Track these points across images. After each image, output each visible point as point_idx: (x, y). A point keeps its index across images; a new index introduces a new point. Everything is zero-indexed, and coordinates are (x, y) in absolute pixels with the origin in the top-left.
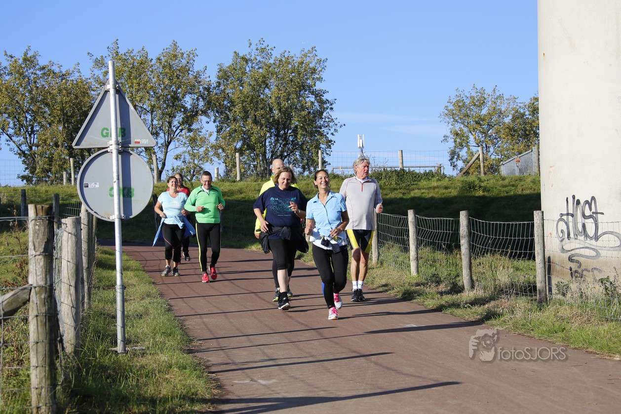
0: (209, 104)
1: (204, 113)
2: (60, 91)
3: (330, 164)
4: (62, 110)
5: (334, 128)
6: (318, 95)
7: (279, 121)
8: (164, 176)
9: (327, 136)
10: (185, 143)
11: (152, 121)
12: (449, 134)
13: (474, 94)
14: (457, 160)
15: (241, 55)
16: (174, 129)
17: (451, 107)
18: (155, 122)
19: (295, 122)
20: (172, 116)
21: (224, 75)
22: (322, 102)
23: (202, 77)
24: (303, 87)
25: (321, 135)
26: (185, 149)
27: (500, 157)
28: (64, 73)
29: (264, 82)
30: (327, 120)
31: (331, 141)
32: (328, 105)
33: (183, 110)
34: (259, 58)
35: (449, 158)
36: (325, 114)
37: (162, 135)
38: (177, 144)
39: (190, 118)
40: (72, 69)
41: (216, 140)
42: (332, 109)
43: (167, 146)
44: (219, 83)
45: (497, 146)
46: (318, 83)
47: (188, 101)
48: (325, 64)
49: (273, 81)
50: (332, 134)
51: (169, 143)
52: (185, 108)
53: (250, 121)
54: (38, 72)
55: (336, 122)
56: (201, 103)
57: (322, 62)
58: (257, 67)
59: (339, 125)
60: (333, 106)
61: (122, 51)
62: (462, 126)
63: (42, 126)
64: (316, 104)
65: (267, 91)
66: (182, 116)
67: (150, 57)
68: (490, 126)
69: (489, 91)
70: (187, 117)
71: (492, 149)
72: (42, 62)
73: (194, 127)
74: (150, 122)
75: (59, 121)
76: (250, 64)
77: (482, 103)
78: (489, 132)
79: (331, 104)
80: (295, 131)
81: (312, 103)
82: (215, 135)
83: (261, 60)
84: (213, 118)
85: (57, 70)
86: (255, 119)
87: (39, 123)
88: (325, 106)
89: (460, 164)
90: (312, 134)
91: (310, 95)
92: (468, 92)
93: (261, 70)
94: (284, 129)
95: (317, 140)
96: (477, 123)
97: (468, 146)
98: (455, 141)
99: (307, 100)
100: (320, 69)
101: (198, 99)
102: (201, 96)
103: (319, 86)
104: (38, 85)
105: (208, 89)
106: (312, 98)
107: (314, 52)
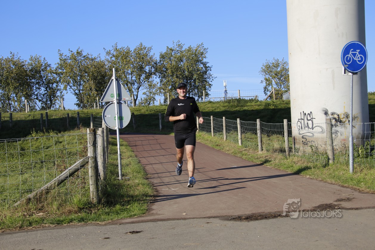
0: (156, 70)
1: (155, 74)
2: (92, 66)
3: (210, 95)
4: (93, 74)
5: (212, 79)
6: (204, 64)
7: (187, 76)
8: (137, 102)
9: (209, 82)
10: (147, 87)
11: (132, 78)
12: (263, 80)
13: (274, 62)
14: (267, 91)
15: (170, 48)
16: (141, 81)
17: (264, 68)
18: (133, 78)
19: (195, 76)
20: (140, 76)
21: (163, 57)
22: (206, 67)
23: (153, 58)
24: (198, 61)
25: (206, 82)
26: (146, 90)
27: (286, 90)
28: (93, 58)
29: (180, 59)
30: (209, 75)
31: (211, 84)
32: (209, 68)
33: (145, 73)
34: (177, 49)
35: (264, 90)
36: (207, 73)
37: (136, 84)
38: (143, 88)
39: (149, 75)
40: (97, 56)
41: (160, 85)
42: (211, 70)
43: (138, 89)
44: (161, 61)
45: (285, 84)
46: (204, 59)
47: (147, 69)
48: (207, 50)
49: (184, 59)
50: (211, 81)
51: (139, 88)
52: (146, 73)
53: (175, 77)
54: (82, 58)
55: (213, 76)
56: (153, 70)
57: (206, 50)
58: (177, 53)
59: (214, 77)
60: (211, 69)
61: (118, 48)
62: (269, 76)
63: (84, 82)
64: (204, 68)
65: (182, 63)
66: (145, 75)
67: (130, 50)
68: (282, 76)
69: (280, 60)
70: (147, 76)
71: (282, 86)
72: (84, 54)
73: (150, 80)
74: (131, 79)
75: (92, 79)
76: (174, 52)
77: (277, 66)
78: (281, 78)
79: (211, 68)
80: (195, 80)
81: (202, 68)
82: (159, 83)
83: (179, 49)
84: (158, 76)
85: (90, 57)
86: (177, 76)
87: (83, 80)
88: (208, 69)
89: (269, 93)
90: (202, 82)
91: (201, 65)
92: (271, 61)
93: (179, 54)
94: (190, 80)
95: (204, 84)
96: (276, 74)
97: (272, 85)
98: (266, 83)
99: (200, 66)
100: (205, 53)
101: (151, 68)
102: (153, 66)
103: (205, 60)
104: (82, 64)
105: (156, 63)
106: (202, 66)
107: (202, 45)
